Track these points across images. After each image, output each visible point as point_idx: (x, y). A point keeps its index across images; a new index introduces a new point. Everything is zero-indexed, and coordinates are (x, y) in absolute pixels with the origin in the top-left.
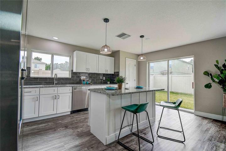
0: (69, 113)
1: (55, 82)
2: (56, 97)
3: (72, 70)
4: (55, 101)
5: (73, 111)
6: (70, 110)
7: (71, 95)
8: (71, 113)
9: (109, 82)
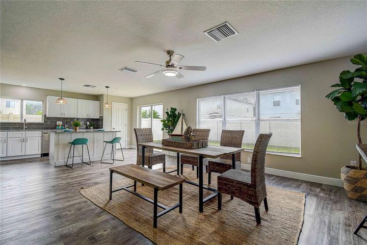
0: (40, 156)
1: (25, 127)
2: (24, 140)
3: (45, 115)
4: (24, 143)
5: (43, 154)
6: (40, 152)
7: (40, 139)
8: (42, 156)
9: (92, 128)
